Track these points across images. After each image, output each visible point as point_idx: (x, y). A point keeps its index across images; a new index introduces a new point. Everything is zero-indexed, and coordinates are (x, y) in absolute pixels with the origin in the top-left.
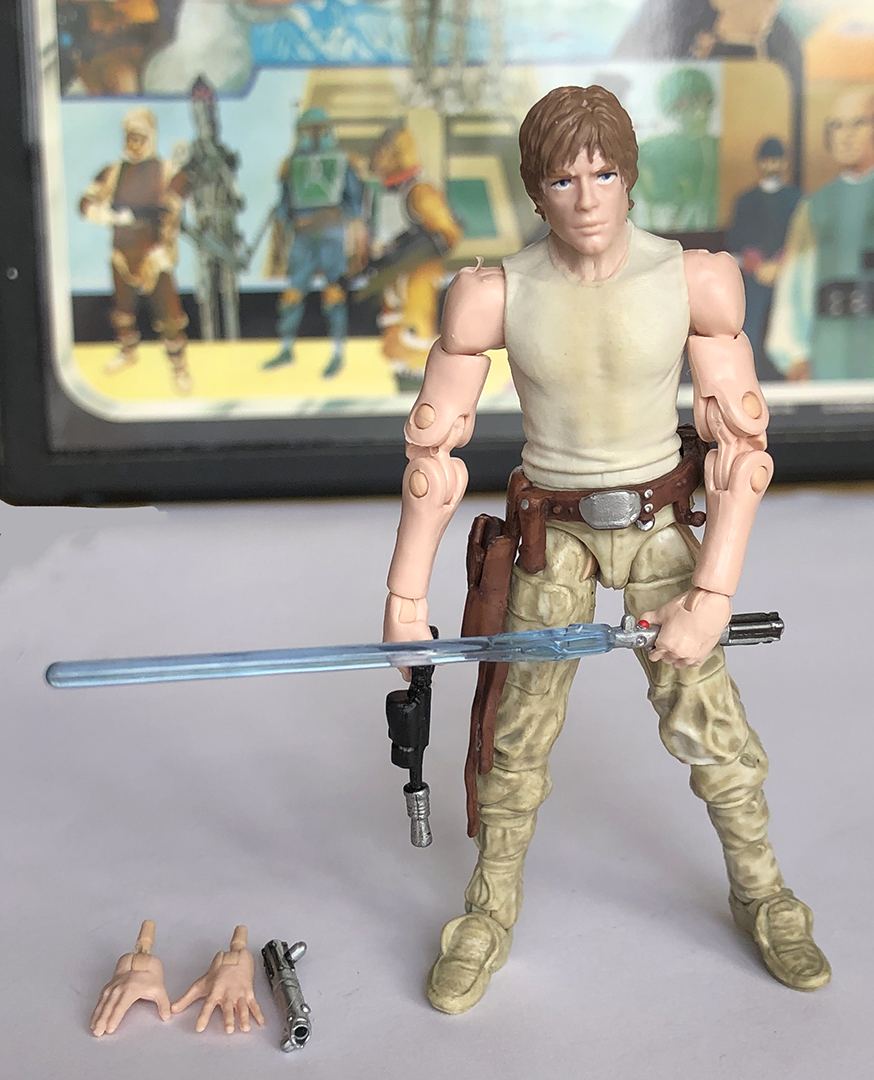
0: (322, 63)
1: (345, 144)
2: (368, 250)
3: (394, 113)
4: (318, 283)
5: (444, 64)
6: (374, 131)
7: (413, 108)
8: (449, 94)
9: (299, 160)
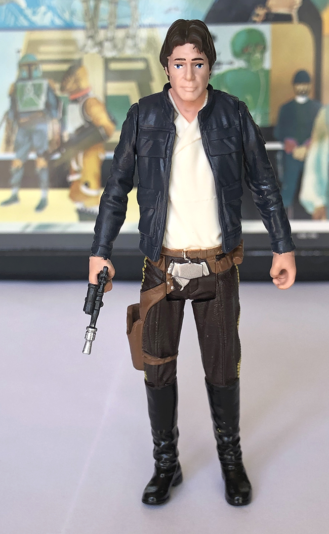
0: (33, 28)
1: (47, 75)
2: (61, 137)
3: (76, 57)
4: (32, 156)
5: (104, 27)
6: (64, 67)
7: (86, 53)
8: (107, 45)
9: (20, 84)
